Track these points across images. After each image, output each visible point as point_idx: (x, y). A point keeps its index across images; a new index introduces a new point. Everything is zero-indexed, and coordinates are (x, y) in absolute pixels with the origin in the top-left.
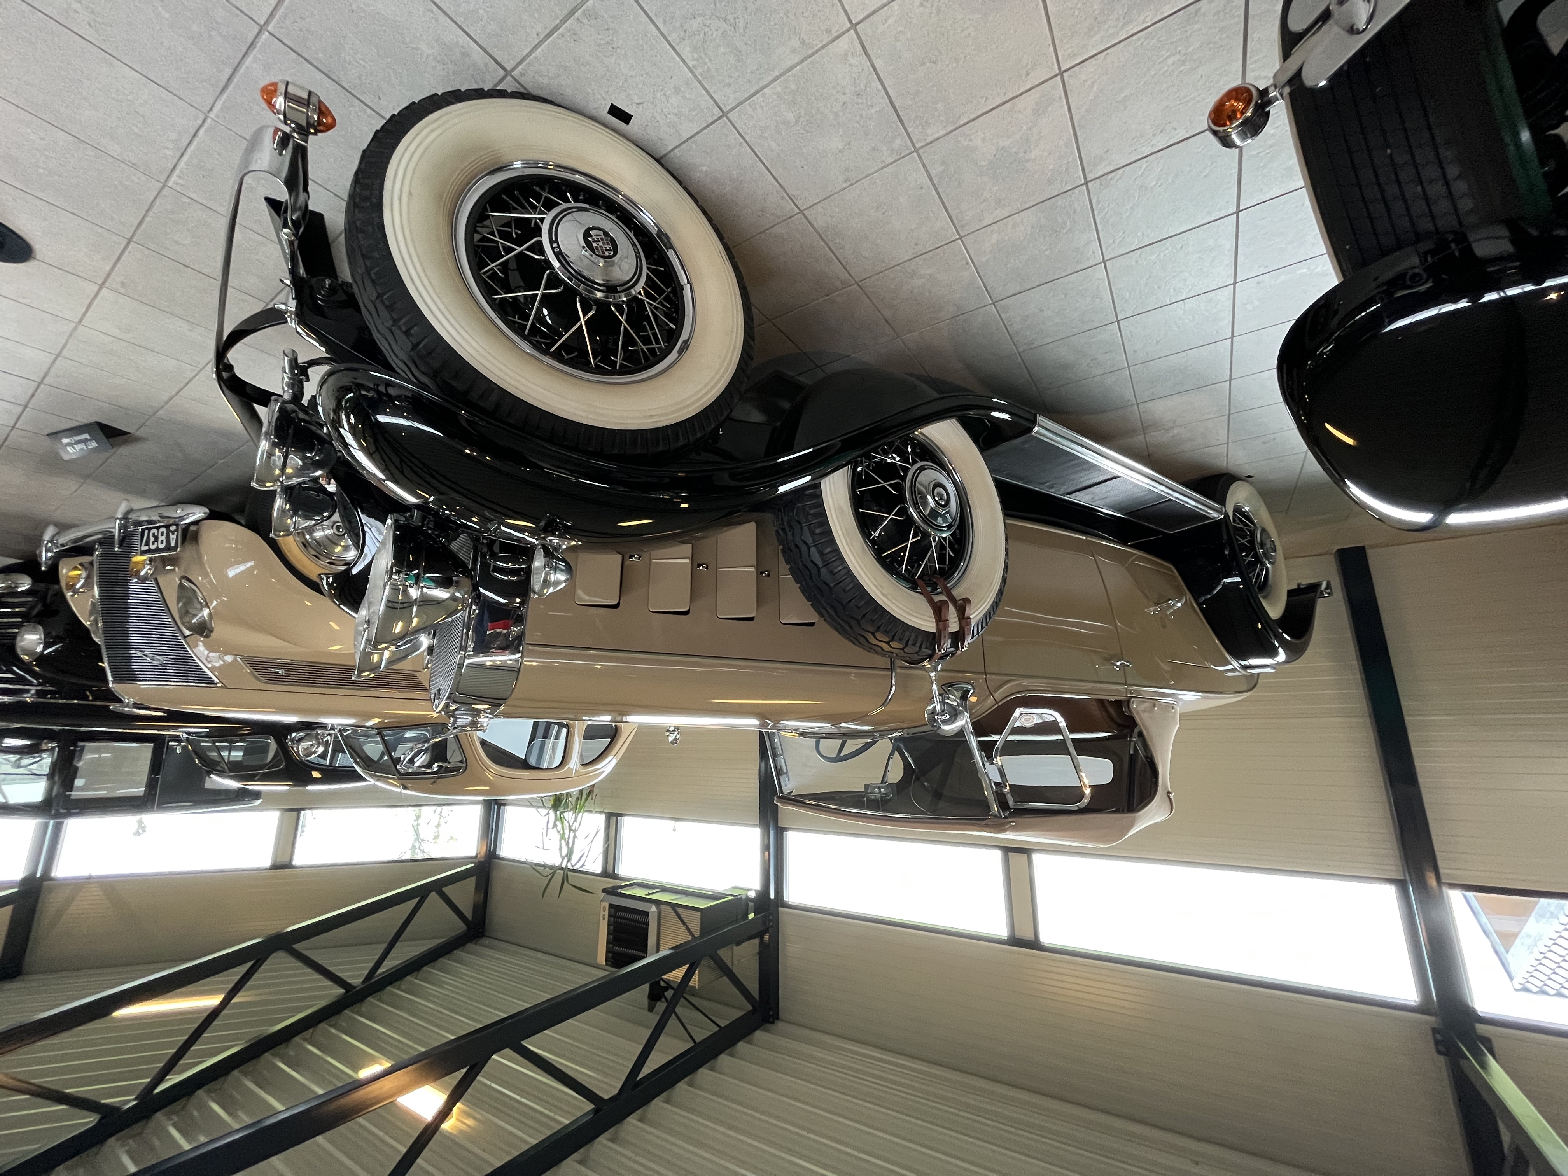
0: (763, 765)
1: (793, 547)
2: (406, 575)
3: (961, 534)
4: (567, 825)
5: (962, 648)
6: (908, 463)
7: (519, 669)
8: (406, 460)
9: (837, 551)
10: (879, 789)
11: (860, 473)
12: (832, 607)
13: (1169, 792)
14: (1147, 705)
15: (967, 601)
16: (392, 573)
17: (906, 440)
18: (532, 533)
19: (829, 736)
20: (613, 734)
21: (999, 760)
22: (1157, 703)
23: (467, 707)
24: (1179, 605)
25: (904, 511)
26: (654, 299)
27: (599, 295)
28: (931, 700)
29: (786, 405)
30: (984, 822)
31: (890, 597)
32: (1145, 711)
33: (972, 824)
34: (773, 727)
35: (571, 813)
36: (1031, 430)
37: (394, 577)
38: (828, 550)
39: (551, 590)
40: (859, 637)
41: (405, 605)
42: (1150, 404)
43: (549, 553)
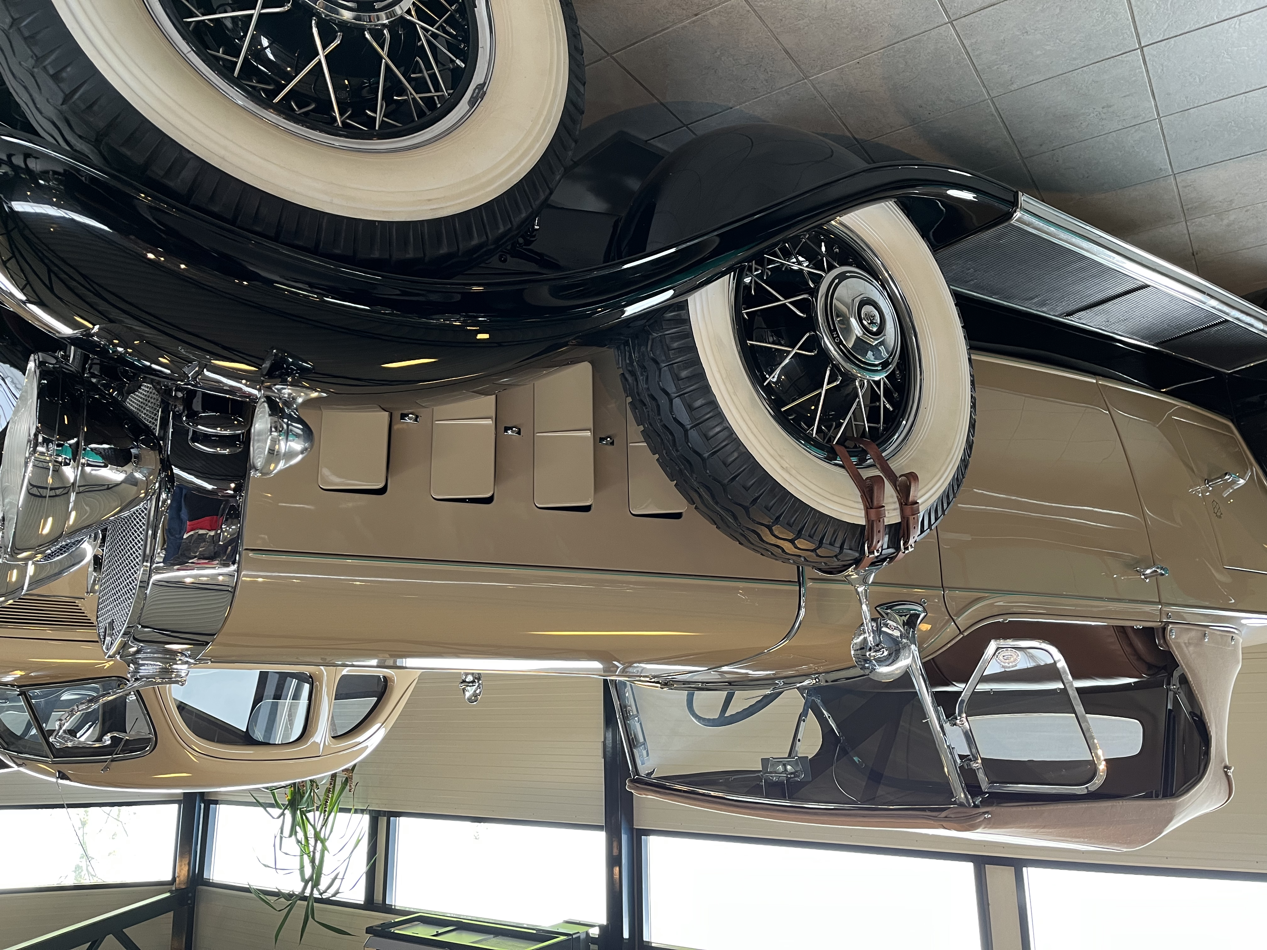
0: (609, 735)
1: (647, 400)
2: (58, 445)
3: (903, 377)
4: (312, 832)
5: (907, 549)
6: (824, 270)
7: (235, 588)
8: (55, 269)
9: (713, 404)
10: (784, 765)
11: (748, 287)
12: (708, 488)
13: (1226, 767)
14: (1193, 634)
15: (912, 477)
16: (36, 445)
17: (818, 234)
18: (252, 380)
19: (706, 686)
20: (380, 689)
21: (964, 721)
22: (1207, 631)
23: (155, 647)
24: (1242, 482)
25: (814, 343)
26: (432, 23)
27: (347, 15)
28: (859, 628)
29: (634, 184)
30: (944, 814)
31: (794, 472)
32: (1188, 644)
33: (923, 817)
34: (624, 673)
35: (317, 813)
36: (1010, 216)
37: (40, 449)
38: (698, 403)
39: (281, 465)
40: (747, 533)
41: (58, 492)
42: (1192, 176)
43: (275, 408)
